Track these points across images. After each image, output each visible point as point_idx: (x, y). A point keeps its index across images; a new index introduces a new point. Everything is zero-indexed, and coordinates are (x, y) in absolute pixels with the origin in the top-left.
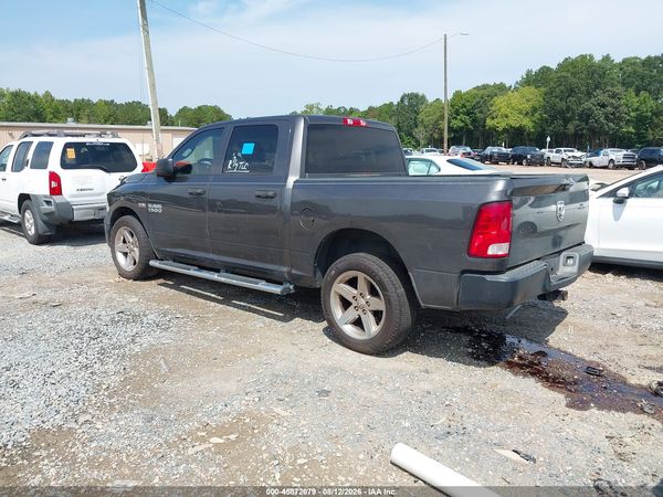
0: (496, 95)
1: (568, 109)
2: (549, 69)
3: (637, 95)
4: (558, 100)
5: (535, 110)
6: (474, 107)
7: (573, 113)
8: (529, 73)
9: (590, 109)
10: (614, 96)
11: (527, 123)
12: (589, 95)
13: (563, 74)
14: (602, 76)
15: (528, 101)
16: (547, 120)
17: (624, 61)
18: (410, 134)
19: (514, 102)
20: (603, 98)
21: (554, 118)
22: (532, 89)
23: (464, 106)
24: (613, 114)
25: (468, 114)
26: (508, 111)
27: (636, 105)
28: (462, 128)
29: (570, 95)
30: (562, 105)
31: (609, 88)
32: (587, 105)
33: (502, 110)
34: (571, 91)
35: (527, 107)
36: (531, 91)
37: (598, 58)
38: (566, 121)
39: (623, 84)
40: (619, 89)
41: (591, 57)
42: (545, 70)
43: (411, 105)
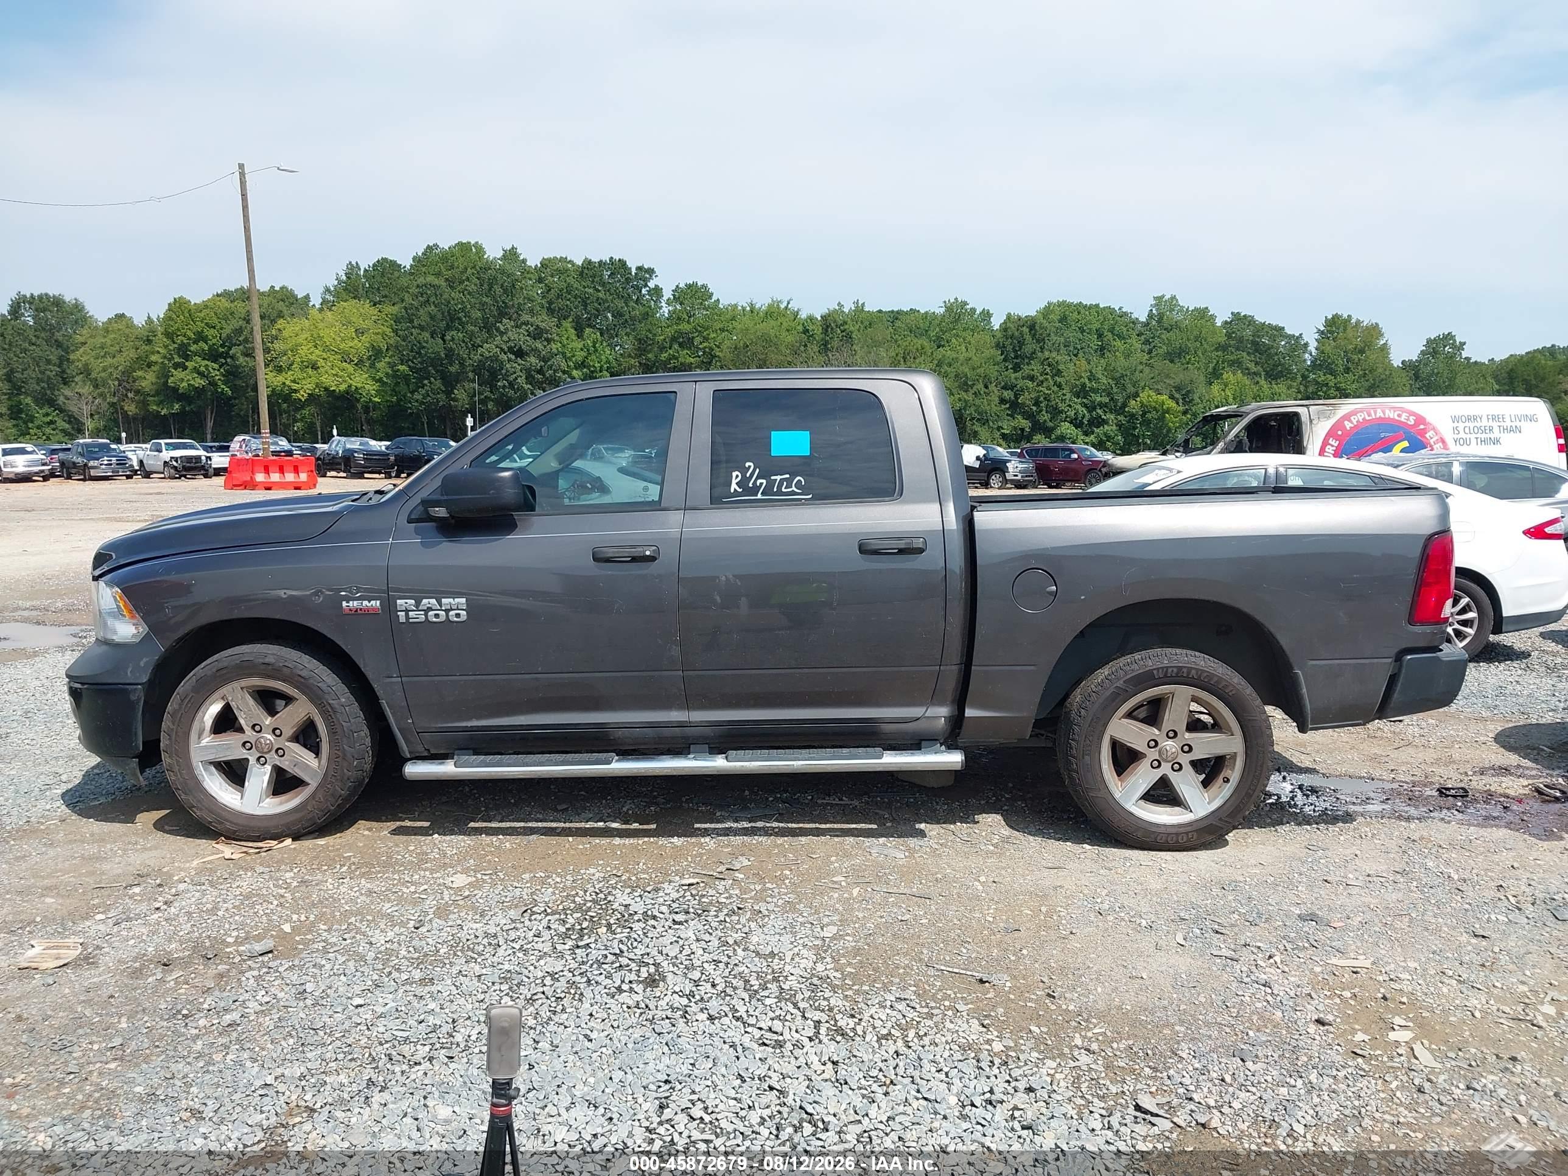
0: (280, 315)
1: (450, 353)
2: (394, 265)
3: (580, 335)
4: (426, 335)
5: (377, 354)
6: (228, 342)
7: (462, 364)
8: (352, 269)
9: (494, 359)
10: (538, 334)
11: (363, 383)
12: (488, 327)
13: (430, 279)
14: (510, 290)
15: (359, 332)
16: (406, 378)
17: (545, 264)
18: (52, 403)
19: (328, 335)
20: (519, 337)
21: (422, 374)
22: (366, 307)
23: (200, 337)
24: (540, 371)
25: (213, 356)
26: (316, 355)
27: (580, 356)
28: (200, 391)
29: (448, 328)
30: (435, 347)
31: (526, 317)
32: (489, 349)
33: (303, 351)
34: (453, 319)
35: (360, 346)
36: (360, 311)
37: (493, 252)
38: (450, 383)
39: (551, 311)
40: (544, 321)
41: (480, 250)
42: (385, 268)
43: (41, 326)
